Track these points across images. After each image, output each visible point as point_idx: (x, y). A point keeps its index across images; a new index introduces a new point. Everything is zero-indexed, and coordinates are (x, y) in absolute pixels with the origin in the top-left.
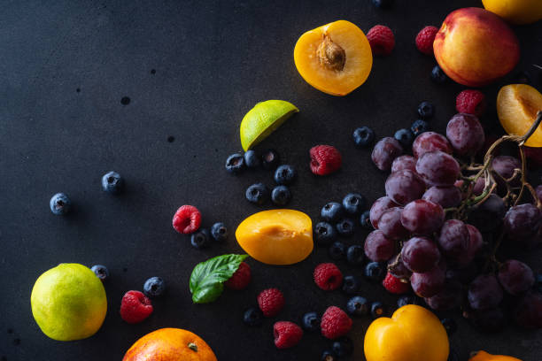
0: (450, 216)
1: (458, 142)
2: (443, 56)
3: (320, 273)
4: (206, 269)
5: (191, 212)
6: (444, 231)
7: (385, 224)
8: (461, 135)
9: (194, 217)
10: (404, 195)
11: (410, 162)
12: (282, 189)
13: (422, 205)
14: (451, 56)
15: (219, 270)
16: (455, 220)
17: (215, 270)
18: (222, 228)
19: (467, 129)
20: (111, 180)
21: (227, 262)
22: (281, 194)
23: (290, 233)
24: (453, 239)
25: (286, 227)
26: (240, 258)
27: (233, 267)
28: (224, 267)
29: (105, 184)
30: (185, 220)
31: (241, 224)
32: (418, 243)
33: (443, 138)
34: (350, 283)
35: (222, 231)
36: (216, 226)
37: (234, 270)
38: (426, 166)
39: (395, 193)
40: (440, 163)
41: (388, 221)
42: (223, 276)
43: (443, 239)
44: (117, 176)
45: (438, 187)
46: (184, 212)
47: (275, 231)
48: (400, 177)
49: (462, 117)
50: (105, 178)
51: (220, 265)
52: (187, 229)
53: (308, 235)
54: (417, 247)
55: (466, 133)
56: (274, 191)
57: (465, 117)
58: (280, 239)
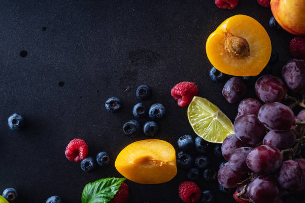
0: (286, 156)
1: (291, 84)
2: (278, 14)
3: (183, 190)
4: (93, 189)
5: (79, 146)
6: (282, 172)
7: (234, 164)
8: (294, 78)
9: (81, 150)
10: (249, 137)
11: (253, 106)
12: (152, 124)
13: (263, 152)
14: (286, 15)
15: (103, 192)
16: (291, 161)
17: (100, 192)
18: (104, 157)
19: (299, 73)
20: (14, 121)
21: (110, 185)
22: (150, 129)
23: (158, 162)
24: (289, 180)
25: (155, 157)
26: (120, 181)
27: (114, 189)
28: (107, 189)
29: (11, 124)
30: (75, 152)
31: (120, 154)
32: (261, 185)
33: (280, 80)
34: (207, 197)
35: (105, 159)
36: (100, 154)
37: (115, 192)
38: (266, 117)
39: (242, 135)
40: (278, 115)
41: (236, 161)
42: (107, 198)
43: (282, 179)
44: (20, 118)
45: (276, 132)
46: (73, 146)
47: (146, 161)
48: (245, 123)
49: (294, 63)
50: (10, 119)
51: (104, 187)
52: (76, 159)
53: (173, 164)
54: (260, 188)
55: (298, 77)
56: (146, 126)
57: (297, 63)
58: (151, 167)
